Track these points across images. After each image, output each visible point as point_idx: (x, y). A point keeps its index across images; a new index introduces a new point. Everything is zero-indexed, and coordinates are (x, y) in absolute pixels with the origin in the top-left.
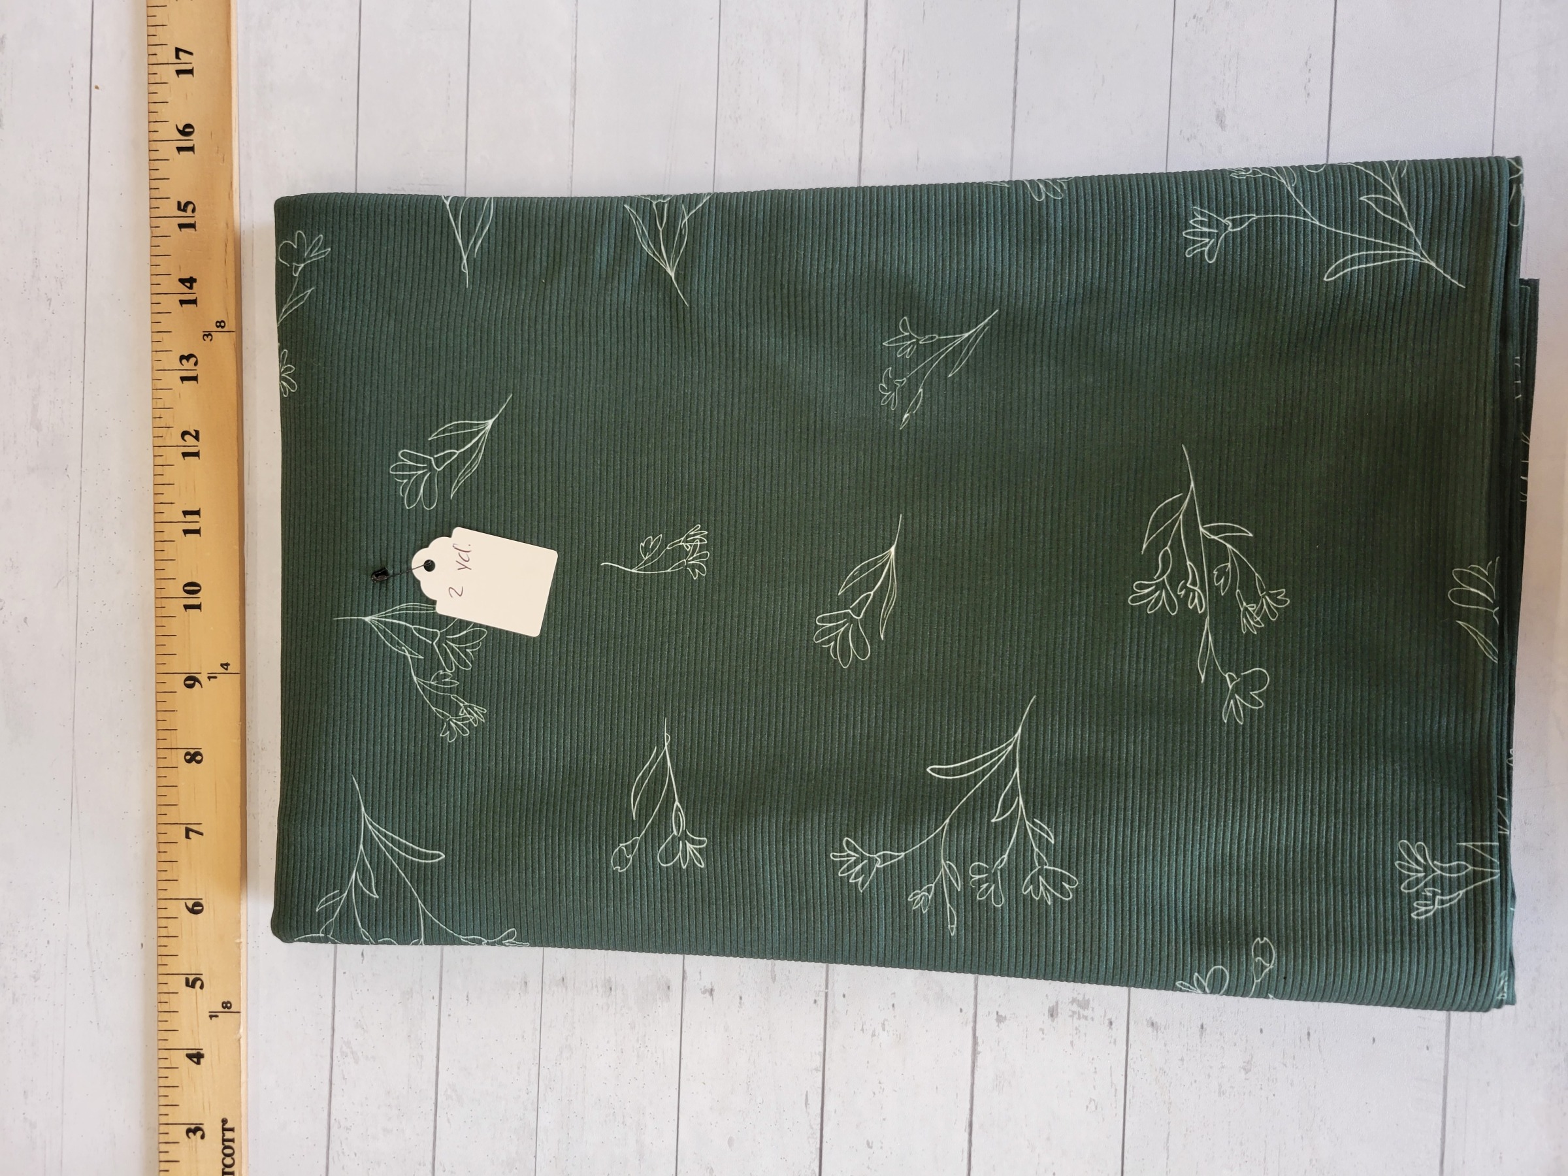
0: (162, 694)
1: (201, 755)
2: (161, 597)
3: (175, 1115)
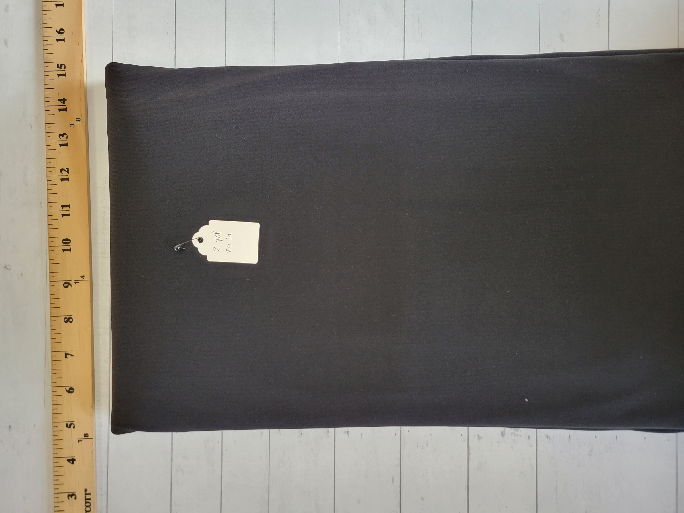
0: (53, 290)
1: (72, 318)
2: (51, 246)
3: (62, 489)
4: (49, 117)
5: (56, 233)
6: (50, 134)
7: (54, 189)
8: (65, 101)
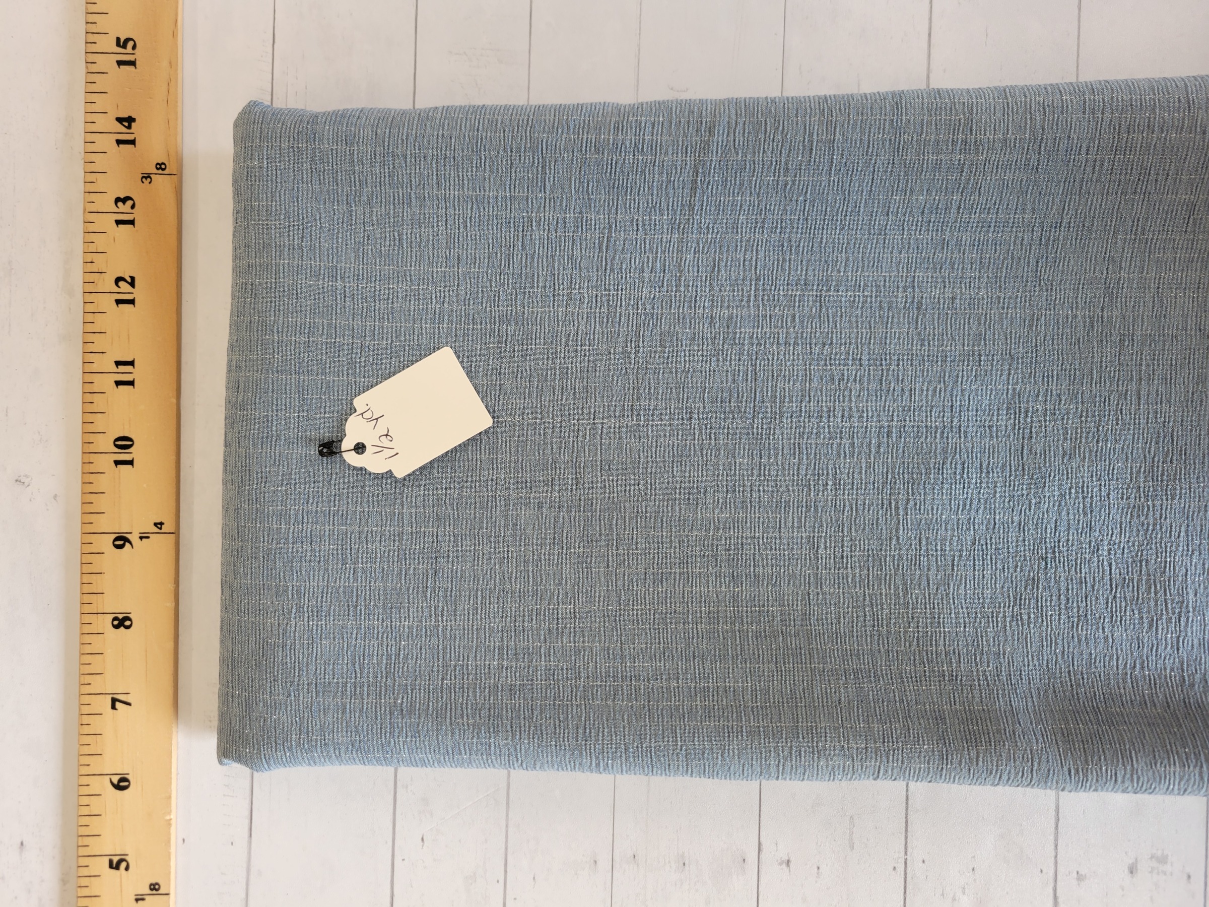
0: (88, 554)
1: (130, 619)
2: (88, 453)
4: (93, 157)
5: (100, 423)
6: (93, 197)
7: (100, 323)
8: (133, 124)
